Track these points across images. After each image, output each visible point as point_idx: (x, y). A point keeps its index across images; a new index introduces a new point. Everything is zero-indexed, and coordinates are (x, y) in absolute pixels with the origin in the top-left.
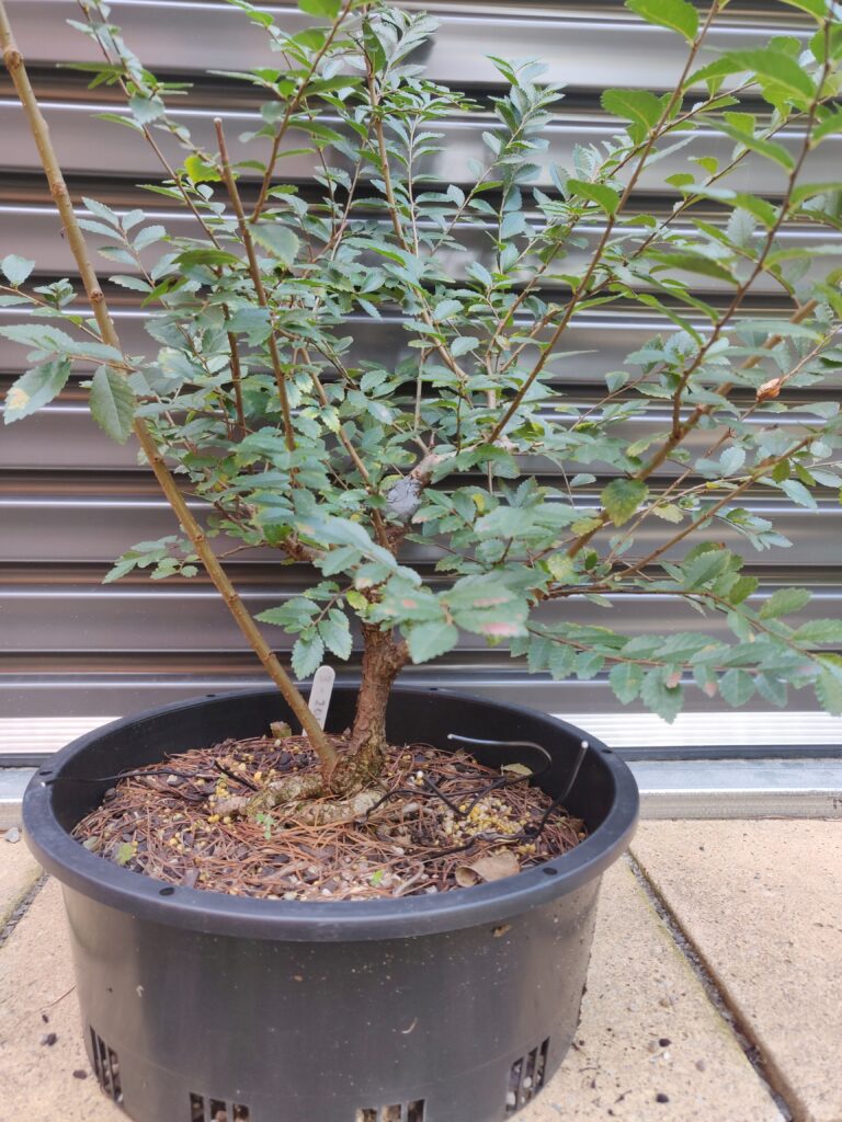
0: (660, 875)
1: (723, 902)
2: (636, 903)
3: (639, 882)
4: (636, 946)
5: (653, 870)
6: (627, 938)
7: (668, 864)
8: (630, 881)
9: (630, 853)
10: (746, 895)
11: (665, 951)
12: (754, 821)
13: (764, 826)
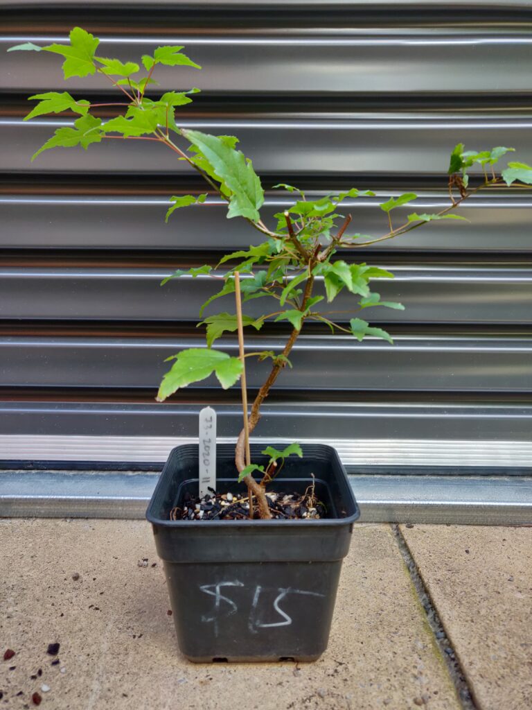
0: (430, 574)
1: (479, 602)
2: (407, 599)
3: (413, 579)
4: (402, 640)
5: (425, 570)
6: (395, 633)
7: (439, 565)
8: (405, 579)
9: (409, 552)
10: (500, 596)
11: (425, 647)
12: (512, 528)
13: (520, 533)
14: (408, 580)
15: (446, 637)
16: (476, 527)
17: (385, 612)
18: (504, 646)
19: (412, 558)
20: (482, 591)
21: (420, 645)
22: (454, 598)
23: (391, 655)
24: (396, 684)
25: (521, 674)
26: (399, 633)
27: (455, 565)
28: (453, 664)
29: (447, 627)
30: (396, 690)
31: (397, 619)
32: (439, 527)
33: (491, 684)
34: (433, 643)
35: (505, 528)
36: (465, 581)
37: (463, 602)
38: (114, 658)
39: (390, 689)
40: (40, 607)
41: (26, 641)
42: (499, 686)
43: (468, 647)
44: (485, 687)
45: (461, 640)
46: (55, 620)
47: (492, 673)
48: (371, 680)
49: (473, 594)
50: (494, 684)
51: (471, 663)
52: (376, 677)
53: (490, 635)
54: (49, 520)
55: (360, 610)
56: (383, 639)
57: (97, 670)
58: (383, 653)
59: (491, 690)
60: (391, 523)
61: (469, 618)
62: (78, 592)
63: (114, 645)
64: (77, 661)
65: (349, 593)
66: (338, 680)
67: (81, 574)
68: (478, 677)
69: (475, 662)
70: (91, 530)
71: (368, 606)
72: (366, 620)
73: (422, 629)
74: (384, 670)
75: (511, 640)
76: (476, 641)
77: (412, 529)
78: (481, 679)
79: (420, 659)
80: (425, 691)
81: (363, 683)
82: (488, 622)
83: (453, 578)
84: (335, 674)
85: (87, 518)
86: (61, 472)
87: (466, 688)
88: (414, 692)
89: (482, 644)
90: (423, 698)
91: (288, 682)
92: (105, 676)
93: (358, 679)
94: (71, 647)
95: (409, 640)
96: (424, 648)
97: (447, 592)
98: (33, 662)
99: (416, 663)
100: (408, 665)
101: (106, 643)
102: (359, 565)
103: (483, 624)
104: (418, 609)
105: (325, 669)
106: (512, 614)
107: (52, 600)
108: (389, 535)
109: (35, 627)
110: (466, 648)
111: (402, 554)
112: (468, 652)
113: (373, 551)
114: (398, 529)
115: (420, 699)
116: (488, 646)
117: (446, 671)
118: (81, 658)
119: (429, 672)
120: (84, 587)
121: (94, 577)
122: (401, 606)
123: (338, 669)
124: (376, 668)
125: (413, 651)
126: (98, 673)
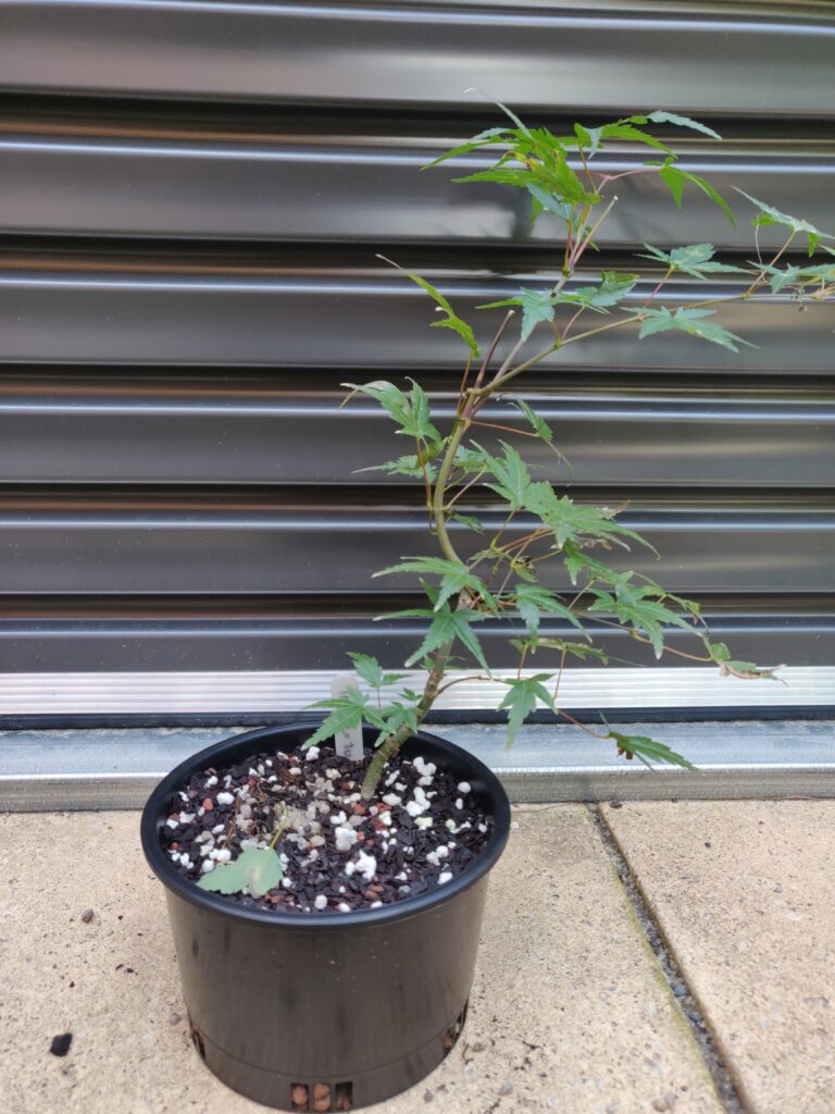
0: (655, 885)
1: (735, 930)
2: (624, 930)
3: (629, 894)
4: (623, 1002)
5: (647, 879)
6: (612, 989)
7: (667, 869)
8: (618, 896)
9: (619, 851)
10: (765, 919)
11: (660, 1011)
12: (771, 803)
13: (783, 810)
14: (623, 897)
15: (689, 993)
16: (718, 803)
17: (593, 954)
18: (779, 1004)
19: (624, 860)
20: (737, 912)
21: (651, 1008)
22: (697, 926)
23: (608, 1026)
24: (622, 1077)
25: (810, 1049)
26: (618, 990)
27: (691, 870)
28: (703, 1038)
29: (690, 976)
30: (623, 1088)
31: (613, 964)
32: (662, 804)
33: (766, 1069)
34: (672, 1004)
35: (760, 802)
36: (709, 896)
37: (711, 931)
38: (167, 1058)
39: (614, 1087)
40: (33, 973)
41: (15, 1036)
42: (779, 1072)
43: (726, 1008)
44: (759, 1075)
45: (714, 997)
46: (60, 995)
47: (766, 1050)
48: (583, 1073)
49: (724, 917)
50: (771, 1069)
51: (733, 1036)
52: (591, 1068)
53: (757, 985)
54: (34, 815)
55: (553, 952)
56: (594, 1000)
57: (141, 1081)
58: (597, 1026)
59: (767, 1080)
60: (585, 802)
61: (721, 959)
62: (94, 941)
63: (165, 1035)
64: (104, 1066)
65: (534, 924)
66: (531, 1077)
67: (96, 910)
68: (746, 1060)
69: (739, 1034)
70: (105, 830)
71: (565, 944)
72: (565, 969)
73: (652, 980)
74: (601, 1055)
75: (789, 992)
76: (737, 997)
77: (619, 810)
78: (751, 1062)
79: (655, 1031)
80: (667, 1088)
81: (571, 1078)
82: (752, 963)
83: (691, 891)
84: (527, 1066)
85: (97, 811)
86: (47, 733)
87: (728, 1078)
88: (652, 1090)
89: (746, 1001)
90: (666, 1100)
91: (453, 1083)
92: (154, 1092)
93: (563, 1072)
94: (92, 1042)
95: (634, 1000)
96: (659, 1013)
97: (684, 915)
98: (31, 1072)
99: (649, 1039)
100: (637, 1044)
101: (150, 1031)
102: (545, 874)
103: (744, 968)
104: (643, 946)
105: (509, 1057)
106: (786, 948)
107: (52, 958)
108: (586, 822)
109: (27, 1009)
110: (723, 1011)
111: (609, 853)
112: (727, 1016)
113: (563, 849)
114: (598, 812)
115: (662, 1103)
116: (755, 1004)
117: (697, 1050)
118: (111, 1060)
119: (670, 1054)
120: (105, 932)
121: (120, 913)
122: (617, 943)
123: (529, 1056)
124: (588, 1051)
125: (643, 1018)
126: (142, 1087)
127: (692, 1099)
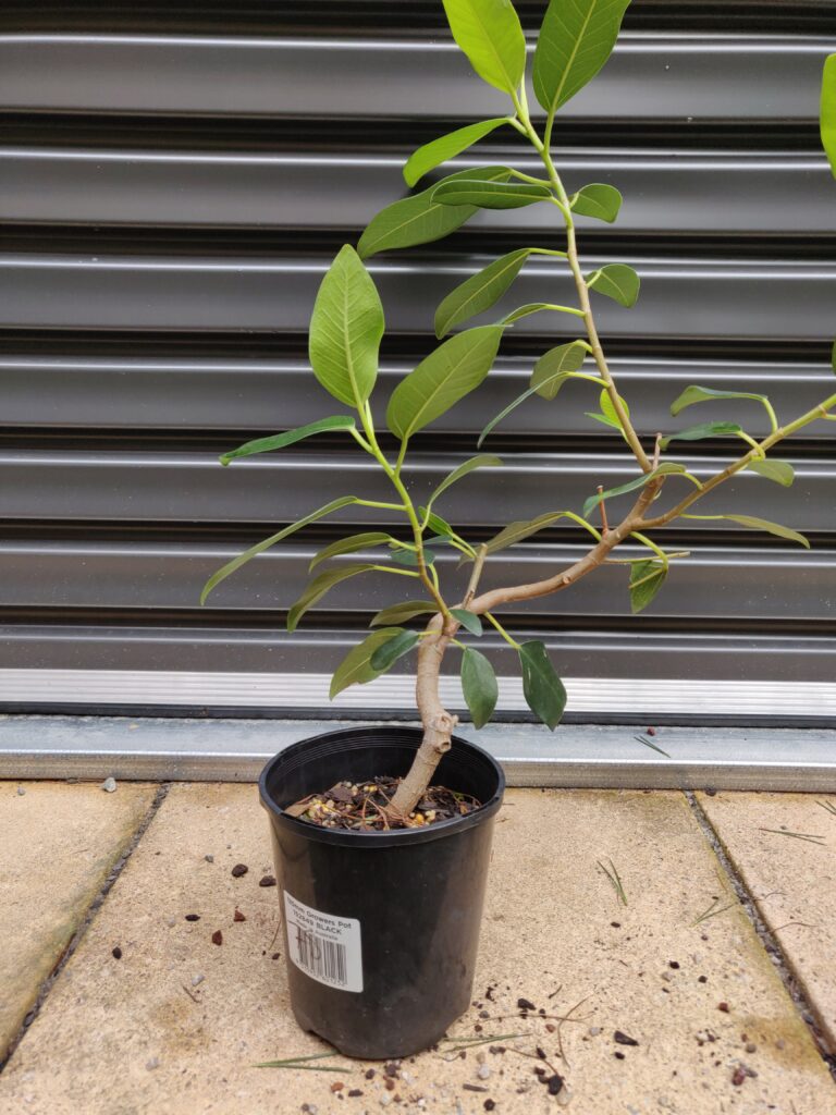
0: (742, 854)
1: (807, 889)
2: (717, 885)
3: (720, 860)
5: (735, 850)
7: (751, 843)
9: (712, 828)
14: (716, 862)
15: (768, 930)
19: (716, 836)
21: (738, 939)
26: (712, 925)
29: (770, 919)
32: (748, 795)
34: (755, 938)
36: (786, 864)
44: (821, 986)
49: (798, 879)
50: (831, 982)
59: (827, 990)
60: (683, 790)
68: (811, 976)
69: (807, 959)
73: (739, 921)
77: (713, 798)
79: (741, 955)
83: (772, 860)
89: (813, 938)
95: (724, 933)
96: (744, 942)
97: (765, 877)
99: (736, 959)
102: (651, 843)
104: (732, 897)
108: (684, 805)
110: (795, 943)
111: (703, 830)
112: (797, 947)
113: (666, 825)
114: (693, 798)
127: (768, 999)
